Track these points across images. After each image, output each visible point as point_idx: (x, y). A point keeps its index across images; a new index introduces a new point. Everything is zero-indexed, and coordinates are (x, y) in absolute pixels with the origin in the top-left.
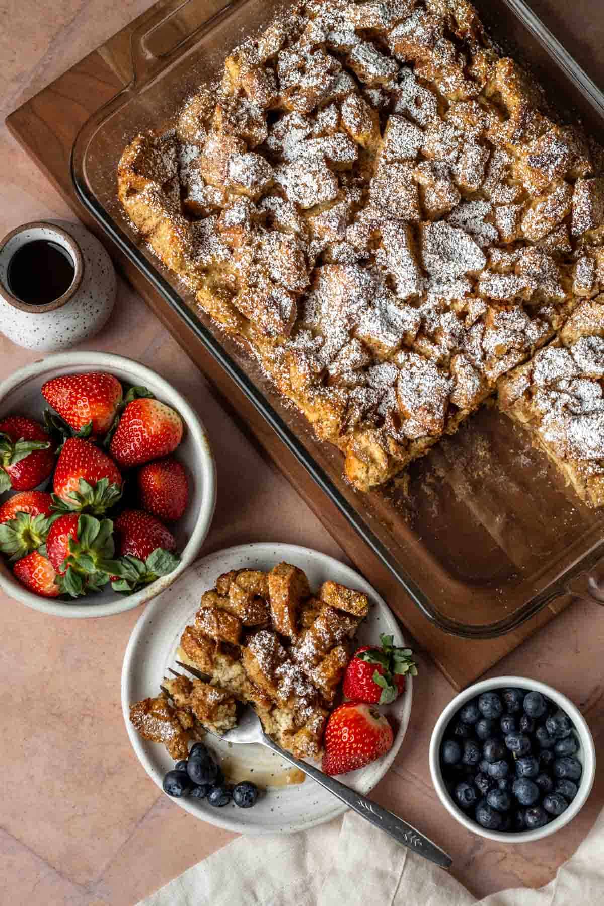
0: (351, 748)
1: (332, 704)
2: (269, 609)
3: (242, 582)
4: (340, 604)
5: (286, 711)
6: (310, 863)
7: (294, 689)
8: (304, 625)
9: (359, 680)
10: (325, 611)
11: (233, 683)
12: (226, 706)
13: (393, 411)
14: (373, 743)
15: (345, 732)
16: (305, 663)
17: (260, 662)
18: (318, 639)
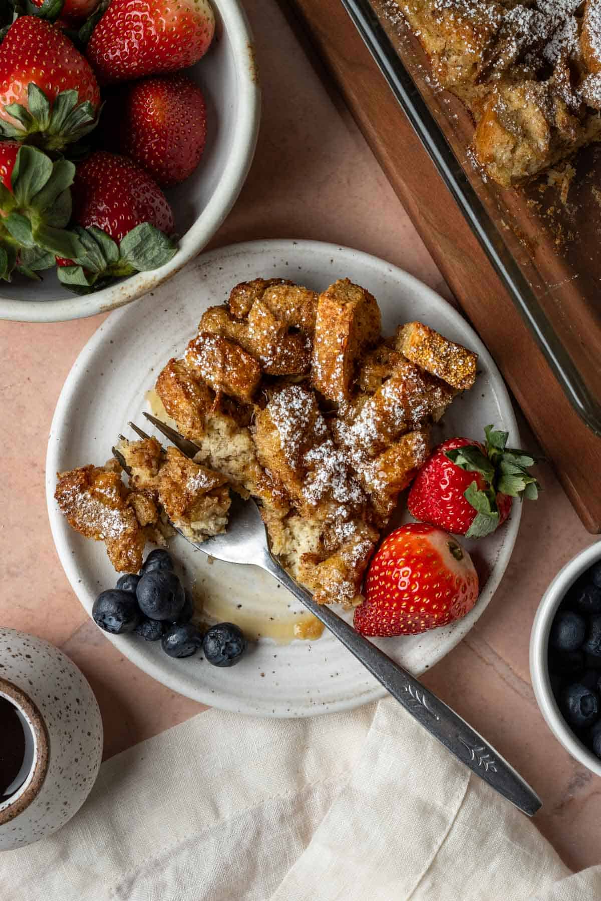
0: (410, 602)
1: (386, 522)
2: (309, 352)
3: (274, 302)
4: (431, 363)
5: (312, 522)
6: (310, 766)
7: (331, 489)
8: (363, 388)
9: (441, 493)
10: (402, 371)
11: (233, 464)
12: (216, 500)
13: (569, 58)
14: (447, 600)
15: (404, 574)
16: (356, 451)
17: (282, 438)
18: (385, 415)
